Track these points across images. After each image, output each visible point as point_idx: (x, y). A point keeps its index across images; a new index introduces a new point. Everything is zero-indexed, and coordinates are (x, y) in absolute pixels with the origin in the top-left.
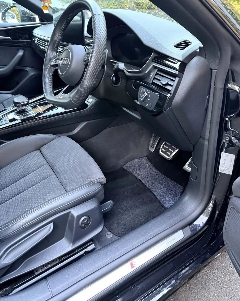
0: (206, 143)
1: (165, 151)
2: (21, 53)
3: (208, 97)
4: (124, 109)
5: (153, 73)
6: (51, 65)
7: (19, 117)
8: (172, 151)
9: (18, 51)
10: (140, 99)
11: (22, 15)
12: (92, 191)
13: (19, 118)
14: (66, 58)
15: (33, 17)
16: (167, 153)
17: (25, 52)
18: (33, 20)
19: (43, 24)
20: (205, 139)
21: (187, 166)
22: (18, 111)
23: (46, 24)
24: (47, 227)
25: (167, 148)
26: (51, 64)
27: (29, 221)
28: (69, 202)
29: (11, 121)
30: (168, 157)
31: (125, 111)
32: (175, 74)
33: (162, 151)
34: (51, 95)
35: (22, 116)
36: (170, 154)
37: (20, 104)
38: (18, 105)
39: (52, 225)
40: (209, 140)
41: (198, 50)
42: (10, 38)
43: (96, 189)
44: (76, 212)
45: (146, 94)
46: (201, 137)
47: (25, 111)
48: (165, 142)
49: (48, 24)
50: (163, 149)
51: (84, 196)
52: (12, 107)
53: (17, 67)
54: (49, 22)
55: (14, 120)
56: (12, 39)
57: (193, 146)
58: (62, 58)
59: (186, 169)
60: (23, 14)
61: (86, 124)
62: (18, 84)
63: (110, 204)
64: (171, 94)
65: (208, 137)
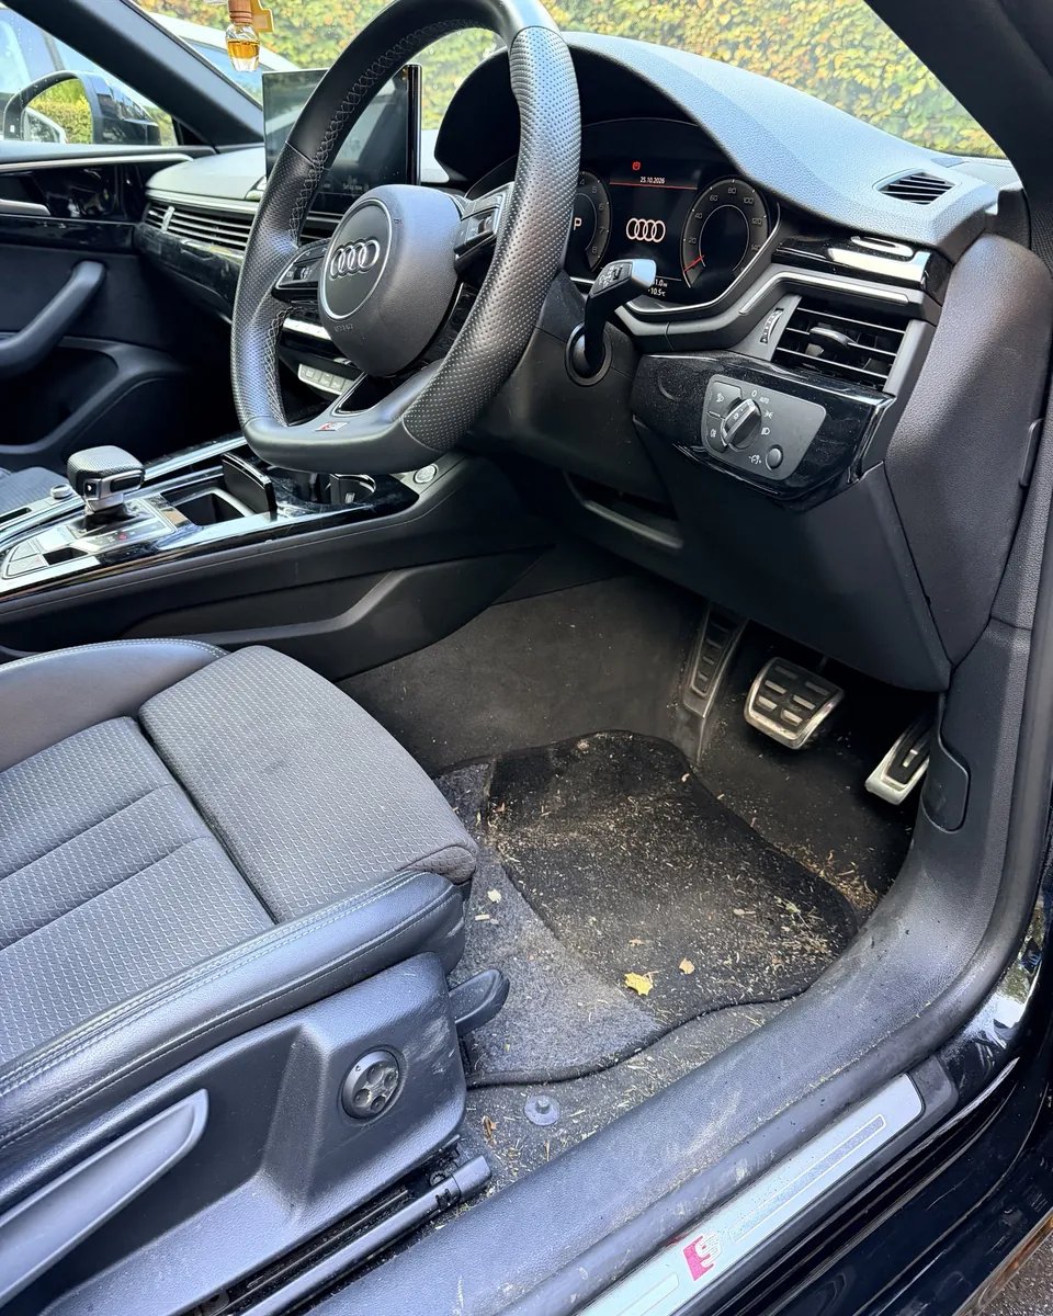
0: (1021, 645)
1: (773, 706)
2: (87, 276)
3: (1033, 426)
4: (593, 507)
5: (779, 314)
6: (275, 293)
7: (92, 542)
8: (811, 706)
9: (75, 265)
10: (714, 435)
11: (100, 116)
12: (410, 919)
13: (92, 546)
14: (364, 242)
15: (149, 126)
16: (787, 714)
17: (109, 274)
18: (151, 136)
19: (195, 155)
20: (1014, 627)
21: (883, 776)
22: (91, 513)
23: (209, 154)
24: (176, 1112)
25: (782, 691)
26: (274, 288)
27: (74, 1088)
28: (290, 977)
29: (54, 558)
30: (789, 735)
31: (596, 515)
32: (903, 303)
33: (758, 708)
34: (275, 423)
35: (111, 539)
36: (797, 720)
37: (104, 480)
38: (93, 485)
39: (199, 1103)
40: (1033, 632)
41: (994, 210)
42: (43, 211)
43: (430, 906)
44: (325, 1030)
45: (753, 408)
46: (992, 620)
47: (120, 514)
48: (773, 666)
49: (218, 152)
50: (763, 700)
51: (370, 943)
52: (56, 498)
53: (66, 338)
54: (219, 148)
55: (68, 554)
56: (52, 215)
57: (951, 662)
58: (341, 247)
59: (879, 789)
60: (104, 112)
61: (403, 582)
62: (65, 414)
63: (491, 987)
64: (893, 396)
65: (1032, 617)
